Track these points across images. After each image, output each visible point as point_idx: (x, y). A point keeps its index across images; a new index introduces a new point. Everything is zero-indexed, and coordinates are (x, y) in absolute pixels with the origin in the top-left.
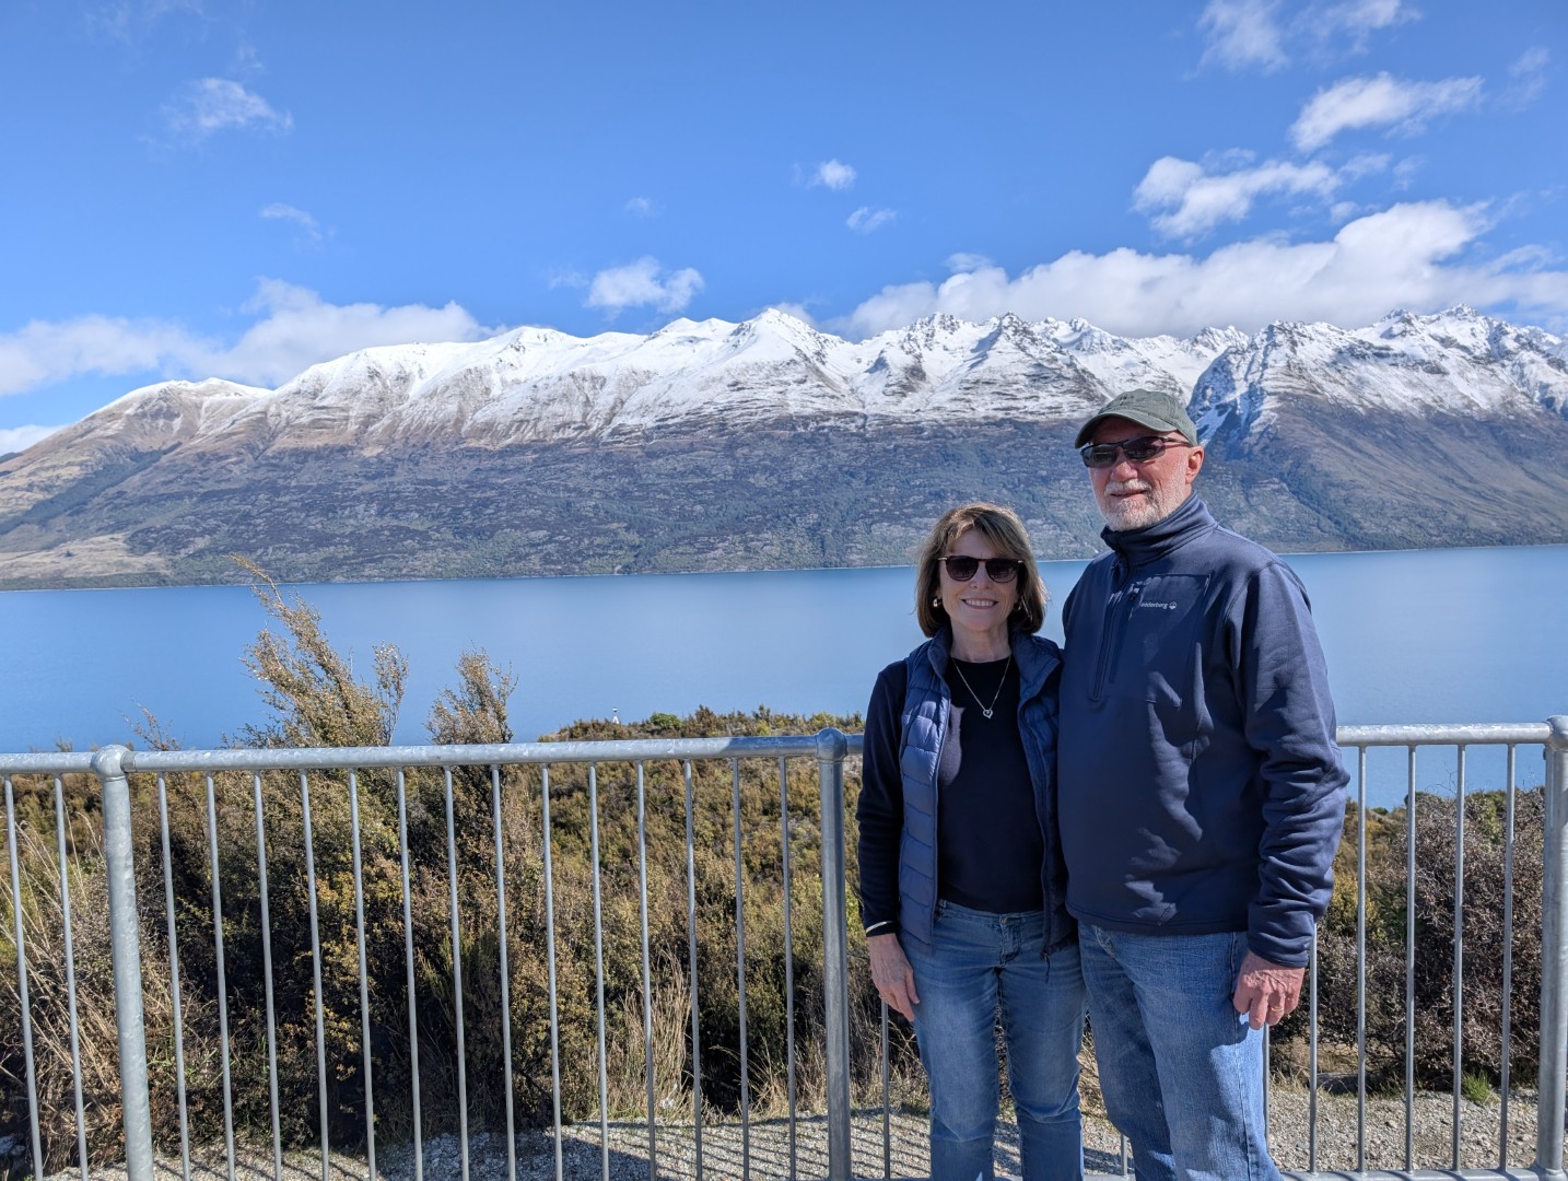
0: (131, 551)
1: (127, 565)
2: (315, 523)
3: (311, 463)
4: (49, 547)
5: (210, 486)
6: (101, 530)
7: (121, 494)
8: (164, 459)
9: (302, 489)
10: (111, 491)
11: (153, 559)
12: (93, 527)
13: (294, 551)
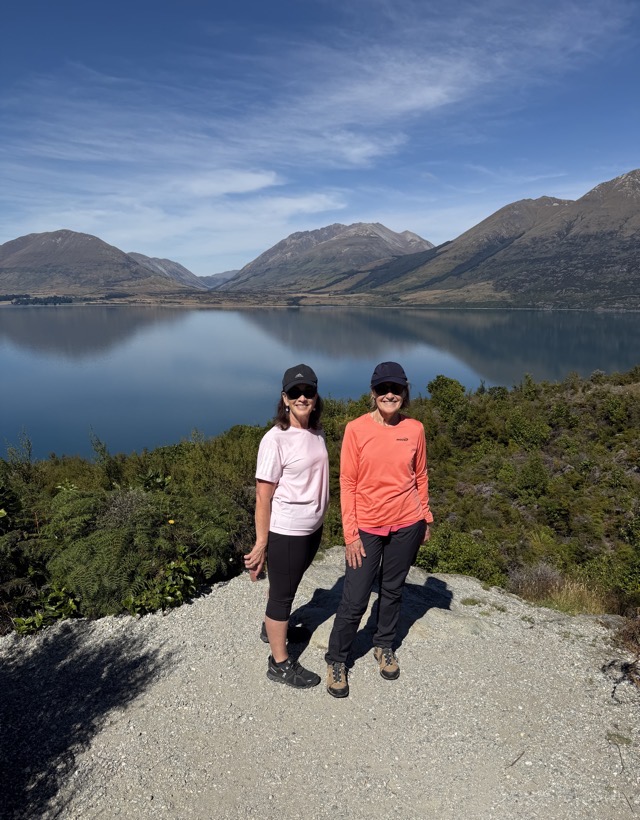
0: (496, 290)
1: (494, 297)
2: (590, 275)
3: (592, 242)
4: (460, 288)
5: (536, 255)
6: (484, 279)
7: (494, 260)
8: (516, 242)
9: (585, 257)
10: (490, 259)
11: (505, 294)
12: (480, 277)
13: (577, 291)
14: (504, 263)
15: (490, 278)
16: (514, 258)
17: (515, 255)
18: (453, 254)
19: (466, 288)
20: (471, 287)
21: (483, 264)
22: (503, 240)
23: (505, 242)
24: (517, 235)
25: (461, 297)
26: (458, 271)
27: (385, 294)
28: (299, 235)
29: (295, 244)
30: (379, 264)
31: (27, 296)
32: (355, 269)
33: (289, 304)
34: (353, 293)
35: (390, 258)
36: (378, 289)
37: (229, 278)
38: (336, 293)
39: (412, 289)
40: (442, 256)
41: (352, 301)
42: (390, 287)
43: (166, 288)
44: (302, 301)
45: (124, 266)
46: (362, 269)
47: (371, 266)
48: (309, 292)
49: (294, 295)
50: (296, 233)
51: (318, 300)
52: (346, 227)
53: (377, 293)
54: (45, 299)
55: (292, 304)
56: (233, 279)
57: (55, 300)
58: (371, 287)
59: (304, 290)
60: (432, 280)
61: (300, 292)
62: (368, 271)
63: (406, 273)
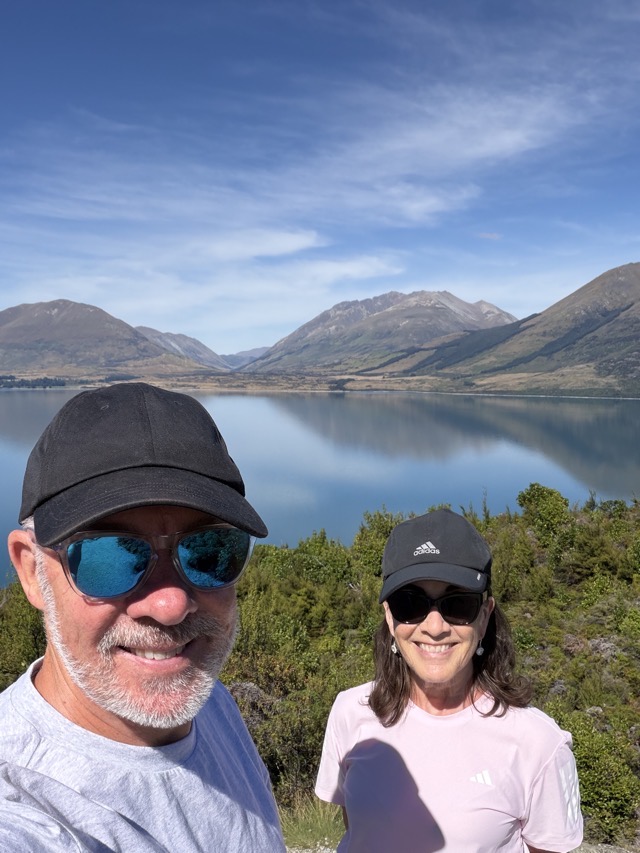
14: (608, 341)
15: (590, 360)
16: (620, 335)
17: (622, 331)
18: (542, 330)
19: (560, 371)
20: (566, 370)
21: (580, 341)
22: (605, 313)
23: (609, 316)
24: (623, 307)
25: (554, 383)
26: (549, 350)
27: (454, 377)
28: (346, 305)
29: (340, 315)
30: (447, 341)
31: (12, 378)
32: (417, 345)
33: (332, 388)
34: (413, 375)
35: (462, 333)
36: (446, 371)
37: (258, 356)
38: (392, 375)
39: (490, 371)
40: (528, 332)
41: (412, 385)
42: (462, 368)
43: (180, 369)
44: (348, 385)
45: (131, 342)
46: (425, 346)
47: (437, 342)
48: (357, 374)
49: (338, 378)
50: (343, 303)
51: (368, 384)
52: (405, 297)
53: (445, 376)
54: (33, 381)
55: (336, 388)
56: (262, 358)
57: (46, 383)
58: (438, 368)
59: (351, 371)
60: (515, 361)
61: (346, 374)
62: (432, 349)
63: (480, 352)
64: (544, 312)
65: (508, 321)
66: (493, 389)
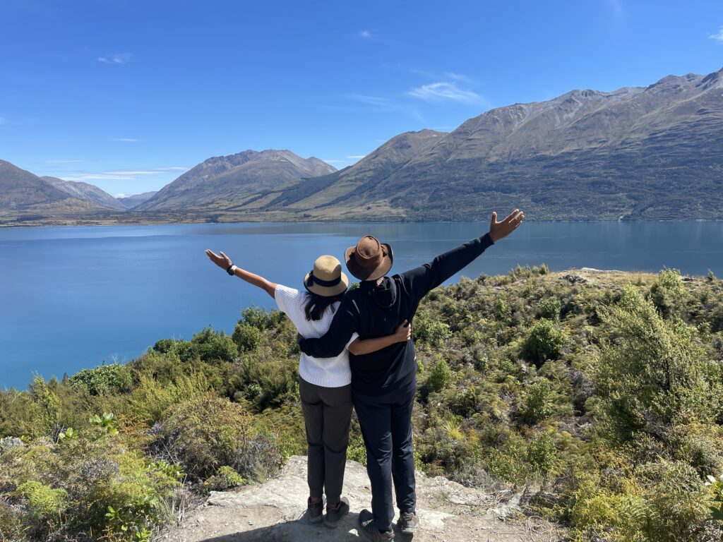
0: (392, 207)
1: (390, 213)
3: (465, 166)
5: (422, 178)
6: (380, 198)
8: (404, 167)
10: (385, 181)
11: (400, 210)
12: (378, 196)
14: (396, 185)
15: (386, 197)
16: (404, 180)
17: (404, 178)
18: (354, 177)
19: (367, 205)
20: (371, 205)
21: (379, 185)
23: (396, 167)
24: (406, 161)
25: (364, 213)
27: (297, 211)
28: (214, 160)
29: (210, 167)
30: (290, 185)
32: (269, 188)
33: (207, 221)
34: (267, 211)
35: (301, 180)
36: (294, 206)
37: (148, 198)
38: (252, 210)
39: (320, 207)
40: (344, 179)
41: (267, 218)
42: (302, 205)
43: (83, 210)
44: (220, 219)
45: (38, 189)
46: (276, 189)
47: (283, 187)
48: (227, 210)
49: (212, 213)
50: (212, 158)
51: (235, 217)
52: (258, 153)
53: (290, 210)
55: (211, 221)
56: (151, 200)
58: (285, 205)
59: (223, 208)
60: (337, 199)
61: (218, 210)
62: (280, 191)
63: (314, 193)
64: (355, 165)
65: (332, 172)
66: (324, 219)
